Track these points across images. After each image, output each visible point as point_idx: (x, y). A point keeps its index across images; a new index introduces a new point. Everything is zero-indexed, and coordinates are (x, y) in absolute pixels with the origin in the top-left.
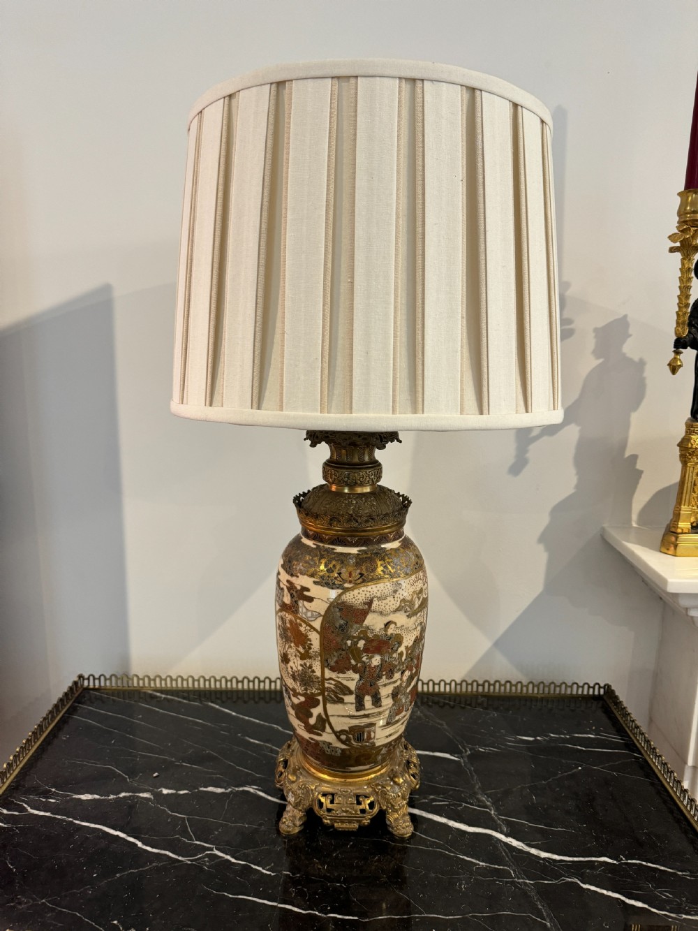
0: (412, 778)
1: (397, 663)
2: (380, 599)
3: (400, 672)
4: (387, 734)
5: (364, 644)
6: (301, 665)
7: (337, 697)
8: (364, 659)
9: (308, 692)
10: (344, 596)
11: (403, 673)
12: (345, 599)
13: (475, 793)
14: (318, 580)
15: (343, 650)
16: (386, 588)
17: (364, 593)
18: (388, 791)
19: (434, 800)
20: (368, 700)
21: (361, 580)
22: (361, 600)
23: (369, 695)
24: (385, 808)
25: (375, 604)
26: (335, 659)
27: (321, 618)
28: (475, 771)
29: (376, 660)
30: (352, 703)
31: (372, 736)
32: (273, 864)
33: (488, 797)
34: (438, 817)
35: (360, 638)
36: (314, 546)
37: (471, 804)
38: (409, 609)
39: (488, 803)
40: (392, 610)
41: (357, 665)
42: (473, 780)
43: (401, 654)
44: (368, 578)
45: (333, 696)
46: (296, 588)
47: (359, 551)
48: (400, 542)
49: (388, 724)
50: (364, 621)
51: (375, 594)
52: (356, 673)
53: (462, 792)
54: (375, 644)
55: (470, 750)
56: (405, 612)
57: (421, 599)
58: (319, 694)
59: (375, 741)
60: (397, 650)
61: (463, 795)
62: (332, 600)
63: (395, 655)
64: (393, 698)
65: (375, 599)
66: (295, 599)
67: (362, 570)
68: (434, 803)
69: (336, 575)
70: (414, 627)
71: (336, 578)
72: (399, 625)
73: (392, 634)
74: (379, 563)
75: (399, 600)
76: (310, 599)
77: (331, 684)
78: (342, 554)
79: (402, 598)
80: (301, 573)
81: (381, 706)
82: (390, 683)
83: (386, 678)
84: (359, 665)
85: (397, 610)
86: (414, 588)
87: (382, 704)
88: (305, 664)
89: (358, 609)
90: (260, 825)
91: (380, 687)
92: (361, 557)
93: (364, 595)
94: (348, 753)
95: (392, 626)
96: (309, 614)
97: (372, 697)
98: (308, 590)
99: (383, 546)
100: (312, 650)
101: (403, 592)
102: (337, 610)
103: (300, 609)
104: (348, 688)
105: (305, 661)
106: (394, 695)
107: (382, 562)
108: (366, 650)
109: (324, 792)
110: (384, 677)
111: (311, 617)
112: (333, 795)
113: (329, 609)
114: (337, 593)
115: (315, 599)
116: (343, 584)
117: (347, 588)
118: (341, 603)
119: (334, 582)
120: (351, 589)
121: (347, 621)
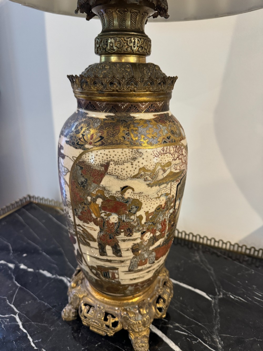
0: (158, 311)
1: (136, 224)
2: (116, 163)
3: (140, 233)
4: (132, 278)
5: (102, 202)
7: (86, 241)
8: (103, 215)
10: (84, 156)
11: (143, 233)
12: (85, 159)
13: (212, 333)
14: (69, 140)
15: (85, 204)
16: (124, 153)
17: (101, 155)
18: (130, 318)
19: (178, 328)
20: (109, 249)
21: (100, 143)
22: (98, 162)
23: (109, 245)
24: (126, 328)
25: (112, 167)
26: (80, 210)
27: (69, 173)
28: (220, 313)
29: (114, 218)
30: (96, 249)
31: (117, 276)
32: (40, 340)
33: (222, 340)
34: (174, 344)
35: (98, 197)
37: (205, 342)
38: (150, 179)
39: (220, 346)
40: (129, 176)
41: (97, 218)
42: (215, 319)
43: (140, 218)
44: (107, 142)
45: (82, 239)
47: (107, 117)
48: (155, 115)
49: (130, 271)
50: (101, 182)
51: (112, 158)
52: (97, 225)
53: (202, 328)
54: (112, 204)
55: (223, 294)
56: (145, 180)
57: (168, 172)
58: (75, 235)
59: (120, 280)
60: (135, 213)
61: (201, 331)
62: (75, 159)
63: (132, 217)
64: (133, 252)
65: (111, 163)
67: (103, 133)
68: (176, 331)
69: (81, 136)
70: (157, 196)
71: (80, 139)
72: (137, 191)
73: (129, 198)
74: (122, 129)
75: (138, 168)
76: (63, 156)
77: (80, 229)
78: (92, 118)
79: (141, 166)
81: (121, 256)
82: (129, 240)
83: (125, 235)
84: (99, 219)
85: (135, 177)
86: (159, 159)
87: (123, 255)
89: (95, 170)
90: (54, 307)
91: (120, 241)
92: (106, 121)
93: (101, 158)
94: (100, 282)
95: (130, 191)
96: (63, 169)
97: (112, 247)
98: (63, 148)
99: (132, 115)
100: (67, 200)
101: (143, 161)
102: (79, 168)
104: (92, 236)
106: (135, 250)
107: (126, 129)
108: (104, 207)
109: (86, 302)
110: (122, 234)
111: (64, 172)
112: (91, 306)
113: (73, 166)
114: (80, 152)
115: (66, 157)
116: (85, 144)
117: (87, 149)
118: (81, 162)
119: (78, 142)
120: (91, 150)
121: (86, 179)
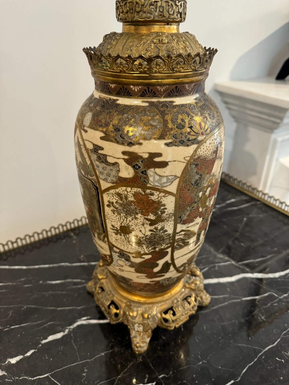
5: (210, 191)
6: (151, 231)
7: (184, 243)
8: (207, 203)
9: (157, 249)
10: (199, 150)
12: (201, 153)
13: (215, 255)
14: (170, 141)
15: (195, 203)
17: (213, 142)
20: (202, 234)
21: (209, 130)
22: (211, 150)
23: (204, 229)
25: (219, 150)
26: (187, 213)
27: (178, 180)
30: (193, 242)
33: (223, 254)
35: (208, 187)
36: (147, 104)
37: (219, 263)
39: (227, 258)
41: (202, 210)
44: (213, 126)
45: (180, 244)
46: (141, 157)
47: (195, 100)
50: (212, 170)
51: (218, 140)
53: (209, 257)
54: (214, 187)
58: (168, 248)
62: (188, 159)
65: (219, 145)
66: (142, 169)
67: (206, 118)
69: (188, 130)
71: (189, 133)
76: (164, 164)
77: (181, 235)
80: (145, 139)
84: (204, 210)
88: (156, 228)
89: (209, 160)
92: (199, 104)
93: (213, 144)
96: (164, 180)
98: (160, 155)
100: (166, 213)
102: (194, 166)
103: (151, 179)
104: (193, 232)
105: (156, 226)
108: (210, 195)
109: (163, 310)
111: (166, 183)
112: (171, 309)
113: (186, 168)
114: (194, 148)
115: (169, 163)
116: (197, 137)
117: (201, 141)
118: (197, 159)
119: (188, 139)
120: (205, 140)
121: (201, 175)
